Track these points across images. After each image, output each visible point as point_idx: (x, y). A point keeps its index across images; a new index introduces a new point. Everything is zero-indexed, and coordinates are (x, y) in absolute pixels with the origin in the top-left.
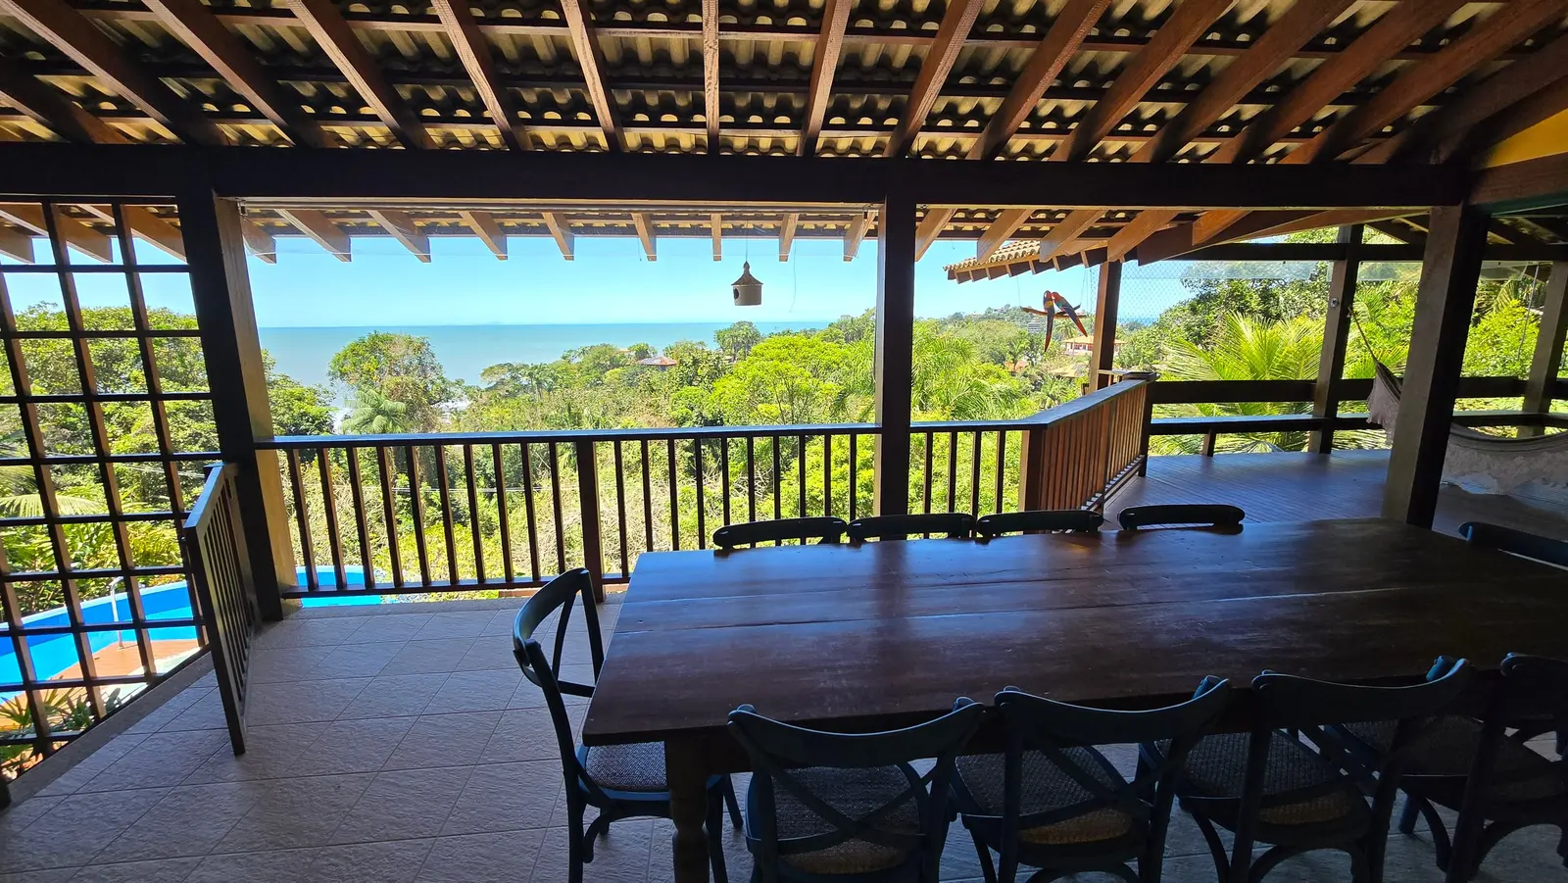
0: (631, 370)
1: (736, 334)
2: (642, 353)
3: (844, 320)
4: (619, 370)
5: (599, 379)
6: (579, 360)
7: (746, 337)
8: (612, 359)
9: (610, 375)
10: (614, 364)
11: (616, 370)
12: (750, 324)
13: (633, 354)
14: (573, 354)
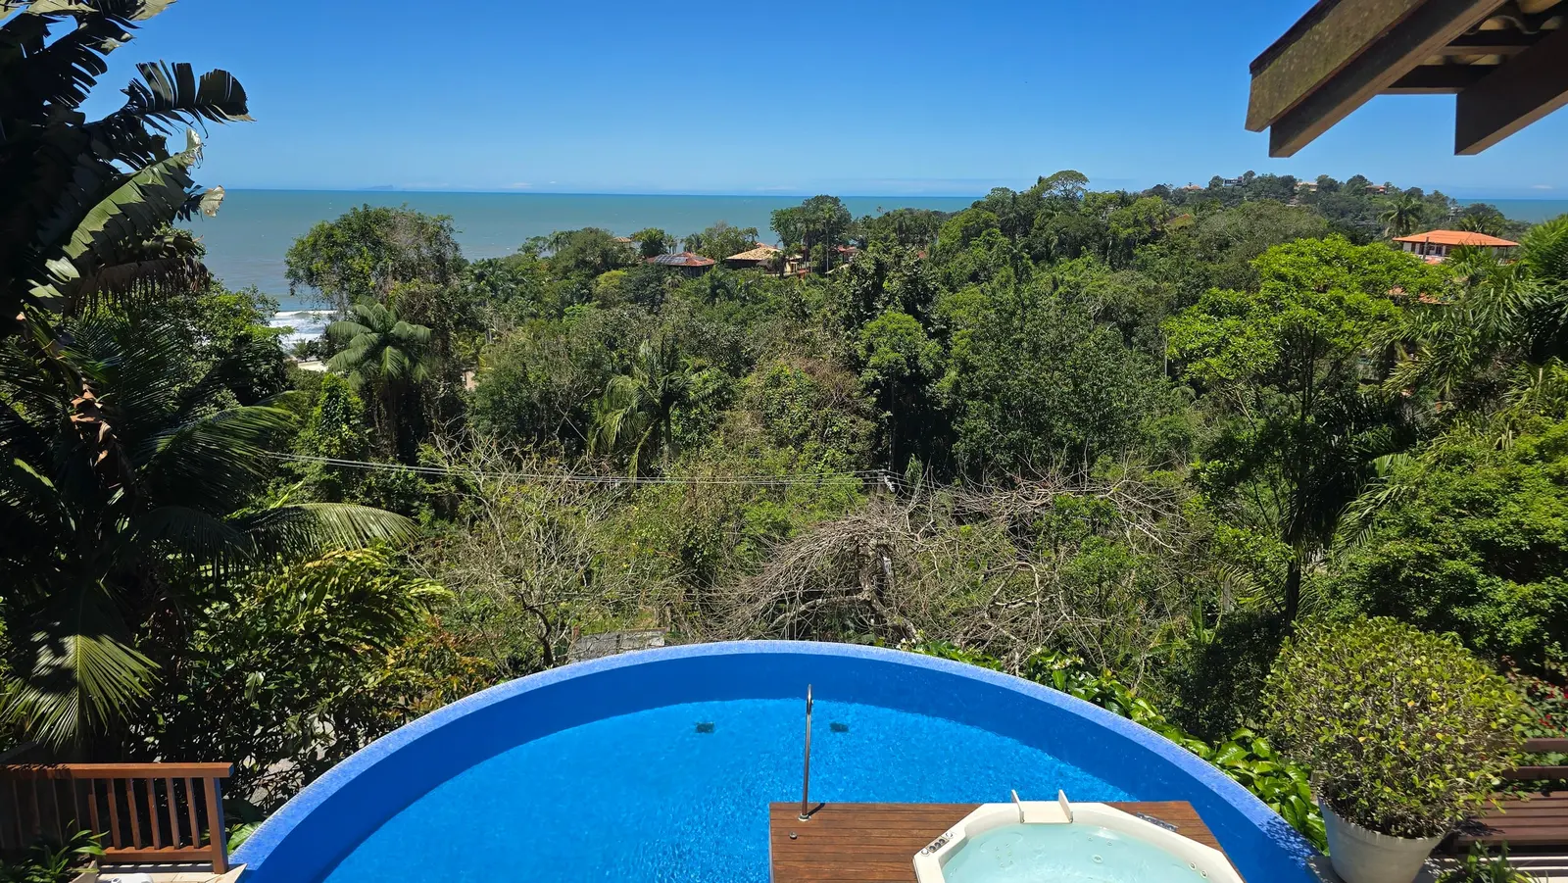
0: (639, 274)
1: (814, 217)
2: (654, 245)
3: (998, 195)
4: (620, 273)
5: (585, 286)
6: (550, 254)
7: (829, 222)
8: (604, 255)
9: (606, 281)
10: (609, 262)
11: (614, 272)
12: (836, 200)
13: (637, 246)
14: (540, 244)
